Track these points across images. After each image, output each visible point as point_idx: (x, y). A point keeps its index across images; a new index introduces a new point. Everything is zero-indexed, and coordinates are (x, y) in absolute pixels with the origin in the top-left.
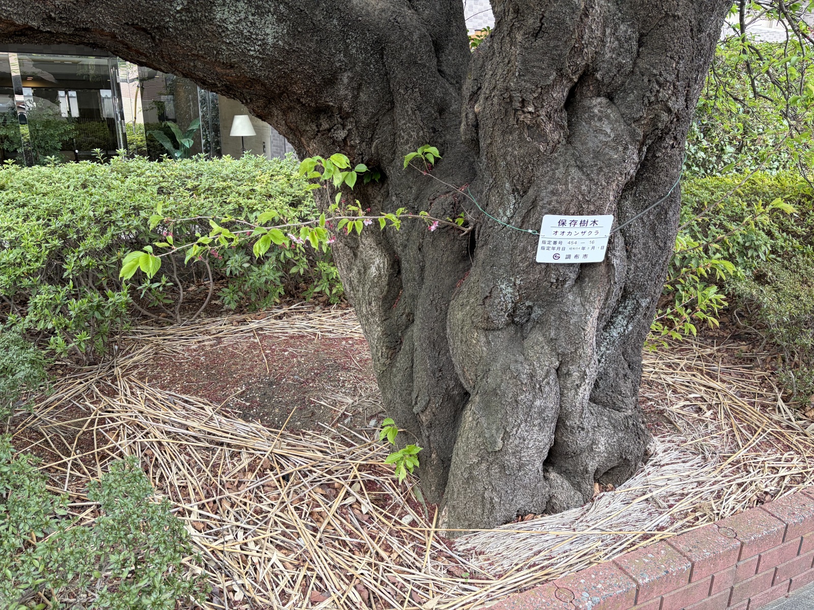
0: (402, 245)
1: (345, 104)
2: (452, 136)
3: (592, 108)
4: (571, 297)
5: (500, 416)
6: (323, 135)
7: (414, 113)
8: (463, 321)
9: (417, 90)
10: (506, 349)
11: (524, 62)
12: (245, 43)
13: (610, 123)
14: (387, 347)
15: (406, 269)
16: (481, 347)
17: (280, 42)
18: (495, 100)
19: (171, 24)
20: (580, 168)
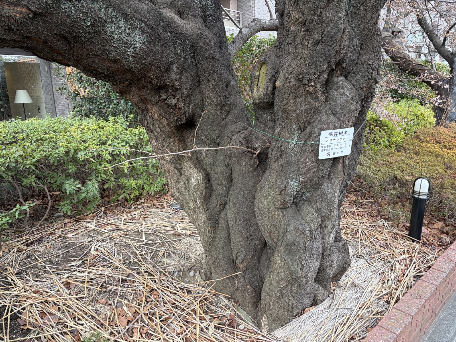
0: (210, 164)
1: (176, 83)
2: (234, 100)
3: (338, 82)
4: (326, 185)
5: (298, 257)
6: (162, 102)
7: (214, 87)
8: (269, 205)
9: (215, 74)
10: (294, 218)
11: (312, 58)
12: (124, 46)
13: (348, 90)
14: (211, 227)
15: (216, 179)
16: (280, 219)
17: (143, 46)
18: (292, 80)
19: (83, 34)
20: (335, 115)
